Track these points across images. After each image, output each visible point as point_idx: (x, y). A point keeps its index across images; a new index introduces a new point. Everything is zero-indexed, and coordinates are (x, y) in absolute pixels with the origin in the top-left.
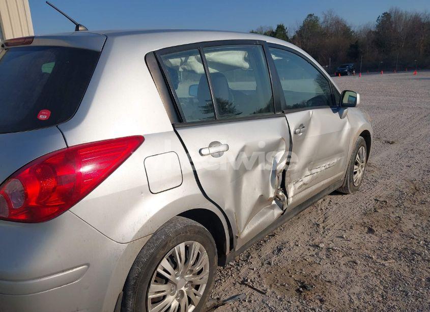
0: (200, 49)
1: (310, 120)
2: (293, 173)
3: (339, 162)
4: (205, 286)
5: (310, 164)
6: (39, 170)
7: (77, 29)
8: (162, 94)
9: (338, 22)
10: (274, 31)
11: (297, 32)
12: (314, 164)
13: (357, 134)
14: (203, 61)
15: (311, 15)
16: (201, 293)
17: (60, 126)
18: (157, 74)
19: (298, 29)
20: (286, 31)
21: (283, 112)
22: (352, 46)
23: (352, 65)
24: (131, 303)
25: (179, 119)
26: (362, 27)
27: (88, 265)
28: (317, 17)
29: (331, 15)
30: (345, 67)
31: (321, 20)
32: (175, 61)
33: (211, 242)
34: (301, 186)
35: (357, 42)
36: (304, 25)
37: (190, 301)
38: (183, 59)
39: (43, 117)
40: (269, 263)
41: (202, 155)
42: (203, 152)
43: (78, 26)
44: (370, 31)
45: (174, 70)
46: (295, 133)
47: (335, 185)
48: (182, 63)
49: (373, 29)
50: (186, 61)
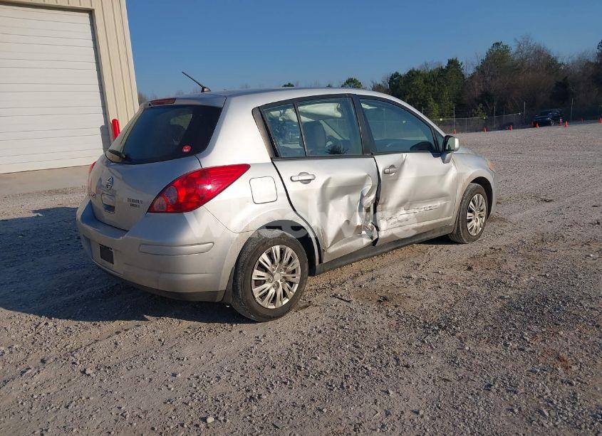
0: (295, 103)
1: (403, 163)
2: (386, 210)
3: (444, 207)
4: (297, 285)
5: (405, 203)
6: (185, 182)
7: (203, 91)
8: (263, 136)
9: (539, 52)
10: (444, 67)
11: (477, 68)
12: (411, 204)
13: (467, 180)
14: (296, 111)
15: (498, 44)
16: (295, 291)
17: (198, 155)
18: (261, 122)
19: (477, 63)
20: (462, 67)
21: (372, 154)
22: (558, 84)
23: (556, 111)
24: (240, 279)
25: (276, 155)
26: (576, 58)
27: (213, 243)
28: (506, 46)
29: (527, 42)
30: (546, 114)
31: (513, 49)
32: (275, 113)
33: (302, 251)
34: (395, 223)
35: (566, 77)
36: (488, 58)
37: (285, 295)
38: (282, 111)
39: (186, 150)
40: (361, 286)
41: (292, 181)
42: (293, 178)
43: (203, 88)
44: (589, 63)
45: (274, 120)
46: (384, 173)
47: (441, 229)
48: (281, 115)
49: (592, 60)
50: (284, 113)
